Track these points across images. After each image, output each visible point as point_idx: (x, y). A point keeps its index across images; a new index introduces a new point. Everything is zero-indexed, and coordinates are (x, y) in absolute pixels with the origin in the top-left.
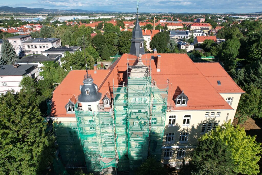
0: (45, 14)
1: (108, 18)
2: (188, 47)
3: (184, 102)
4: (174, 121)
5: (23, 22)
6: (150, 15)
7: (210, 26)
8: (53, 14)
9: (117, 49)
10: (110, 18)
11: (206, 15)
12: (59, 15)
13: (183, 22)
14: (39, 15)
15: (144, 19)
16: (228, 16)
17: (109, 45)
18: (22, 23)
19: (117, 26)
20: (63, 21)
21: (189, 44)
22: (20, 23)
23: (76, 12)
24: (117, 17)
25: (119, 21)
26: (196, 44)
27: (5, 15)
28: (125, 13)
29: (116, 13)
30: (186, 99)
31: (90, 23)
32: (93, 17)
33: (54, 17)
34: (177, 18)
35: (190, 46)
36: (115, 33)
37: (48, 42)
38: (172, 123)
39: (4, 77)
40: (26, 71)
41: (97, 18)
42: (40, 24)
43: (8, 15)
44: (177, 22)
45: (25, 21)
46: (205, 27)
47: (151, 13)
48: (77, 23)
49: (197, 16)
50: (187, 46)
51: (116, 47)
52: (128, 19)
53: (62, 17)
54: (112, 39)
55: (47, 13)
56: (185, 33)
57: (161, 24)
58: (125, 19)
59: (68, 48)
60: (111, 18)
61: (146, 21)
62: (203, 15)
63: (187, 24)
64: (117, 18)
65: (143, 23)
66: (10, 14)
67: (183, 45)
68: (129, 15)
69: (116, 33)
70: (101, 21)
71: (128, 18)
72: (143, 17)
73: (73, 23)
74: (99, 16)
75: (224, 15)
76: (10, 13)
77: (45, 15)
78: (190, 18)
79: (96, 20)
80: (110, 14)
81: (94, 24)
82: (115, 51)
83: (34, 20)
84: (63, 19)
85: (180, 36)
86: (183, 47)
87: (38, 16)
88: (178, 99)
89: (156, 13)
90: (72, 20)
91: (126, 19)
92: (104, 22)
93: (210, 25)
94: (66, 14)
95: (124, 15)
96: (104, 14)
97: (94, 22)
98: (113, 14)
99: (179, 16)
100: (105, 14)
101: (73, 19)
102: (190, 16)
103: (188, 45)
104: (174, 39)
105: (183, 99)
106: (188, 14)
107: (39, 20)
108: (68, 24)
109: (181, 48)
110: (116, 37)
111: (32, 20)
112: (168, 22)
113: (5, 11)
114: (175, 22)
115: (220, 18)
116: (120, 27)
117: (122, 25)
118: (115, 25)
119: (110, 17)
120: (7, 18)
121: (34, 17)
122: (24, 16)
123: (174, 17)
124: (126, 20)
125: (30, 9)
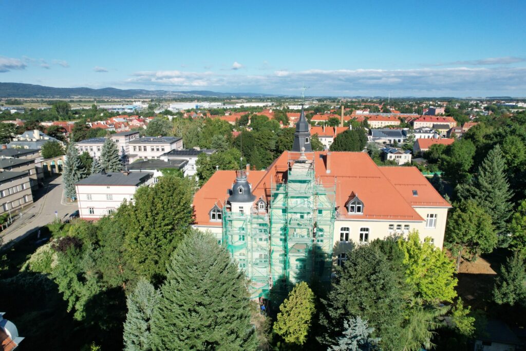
0: (146, 98)
1: (258, 106)
2: (400, 157)
3: (359, 209)
4: (347, 235)
5: (109, 113)
6: (339, 102)
7: (452, 121)
8: (159, 98)
9: (274, 156)
10: (261, 107)
11: (450, 100)
12: (169, 100)
13: (402, 114)
14: (136, 100)
15: (325, 109)
16: (495, 102)
17: (262, 149)
18: (108, 115)
19: (274, 120)
20: (177, 111)
21: (403, 151)
22: (105, 114)
23: (201, 96)
24: (275, 104)
25: (279, 111)
26: (417, 152)
27: (81, 101)
28: (291, 98)
29: (274, 98)
30: (361, 206)
31: (226, 114)
32: (230, 103)
33: (161, 104)
34: (391, 108)
35: (403, 155)
36: (271, 131)
37: (164, 142)
38: (344, 238)
39: (110, 187)
40: (140, 180)
41: (238, 106)
42: (138, 116)
43: (85, 102)
44: (389, 115)
45: (113, 110)
46: (442, 123)
47: (339, 98)
48: (202, 115)
49: (431, 103)
50: (399, 155)
51: (273, 153)
52: (295, 108)
53: (176, 103)
54: (267, 140)
55: (150, 96)
56: (401, 133)
57: (357, 118)
58: (290, 108)
59: (198, 152)
60: (264, 106)
61: (329, 112)
62: (444, 101)
63: (409, 118)
64: (276, 106)
65: (322, 116)
66: (89, 100)
67: (392, 153)
68: (298, 102)
69: (273, 131)
70: (246, 111)
71: (296, 106)
72: (324, 105)
73: (195, 114)
74: (241, 103)
75: (489, 101)
76: (88, 98)
77: (145, 100)
78: (416, 107)
79: (235, 110)
80: (262, 100)
81: (234, 116)
82: (270, 159)
83: (127, 108)
84: (177, 108)
85: (390, 138)
86: (391, 157)
87: (134, 103)
88: (351, 205)
89: (350, 98)
90: (192, 109)
91: (292, 109)
92: (252, 113)
93: (454, 120)
94: (182, 98)
95: (287, 102)
96: (250, 99)
97: (233, 113)
98: (268, 99)
99: (395, 103)
100: (253, 99)
101: (195, 108)
102: (417, 103)
103: (400, 153)
104: (379, 143)
105: (357, 206)
106: (414, 100)
107: (135, 110)
108: (185, 115)
109: (388, 158)
110: (274, 137)
111: (124, 109)
112: (372, 114)
113: (82, 95)
114: (385, 114)
115: (477, 106)
116: (279, 122)
117: (285, 119)
118: (270, 117)
119: (261, 105)
120: (85, 106)
121: (127, 104)
122: (110, 102)
123: (383, 106)
124: (292, 111)
125: (121, 91)
